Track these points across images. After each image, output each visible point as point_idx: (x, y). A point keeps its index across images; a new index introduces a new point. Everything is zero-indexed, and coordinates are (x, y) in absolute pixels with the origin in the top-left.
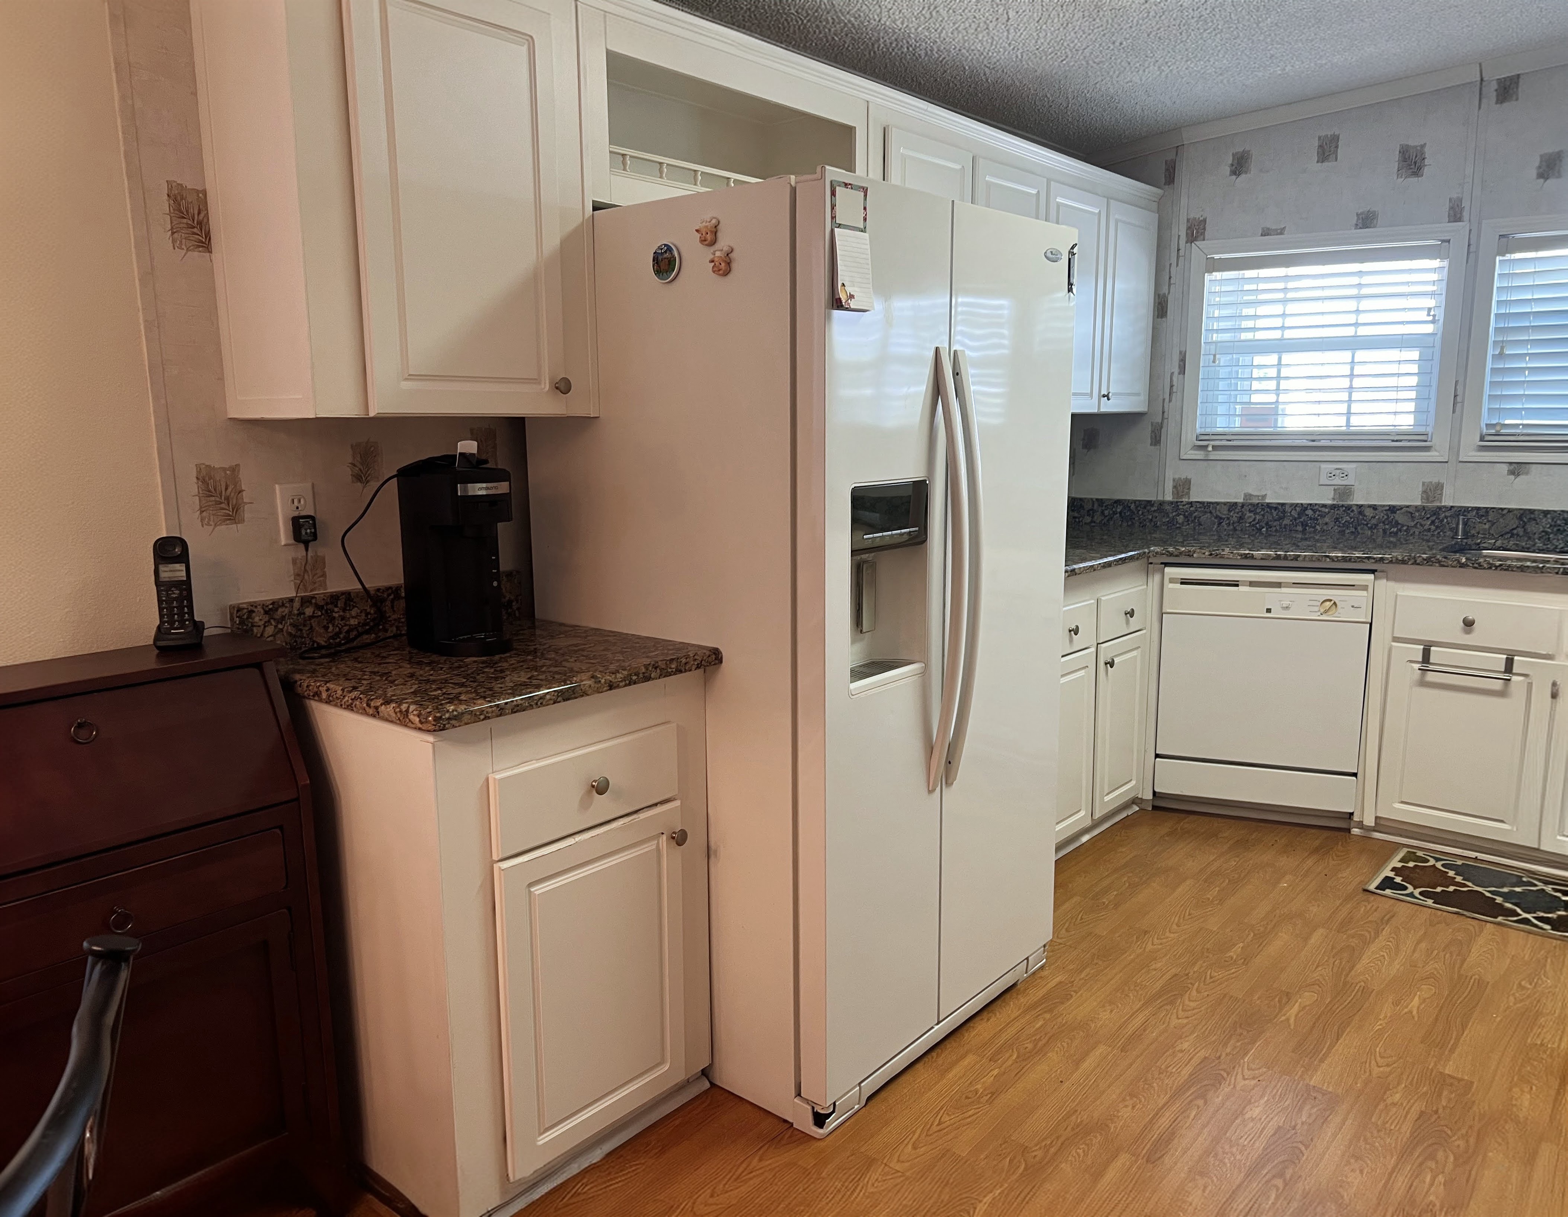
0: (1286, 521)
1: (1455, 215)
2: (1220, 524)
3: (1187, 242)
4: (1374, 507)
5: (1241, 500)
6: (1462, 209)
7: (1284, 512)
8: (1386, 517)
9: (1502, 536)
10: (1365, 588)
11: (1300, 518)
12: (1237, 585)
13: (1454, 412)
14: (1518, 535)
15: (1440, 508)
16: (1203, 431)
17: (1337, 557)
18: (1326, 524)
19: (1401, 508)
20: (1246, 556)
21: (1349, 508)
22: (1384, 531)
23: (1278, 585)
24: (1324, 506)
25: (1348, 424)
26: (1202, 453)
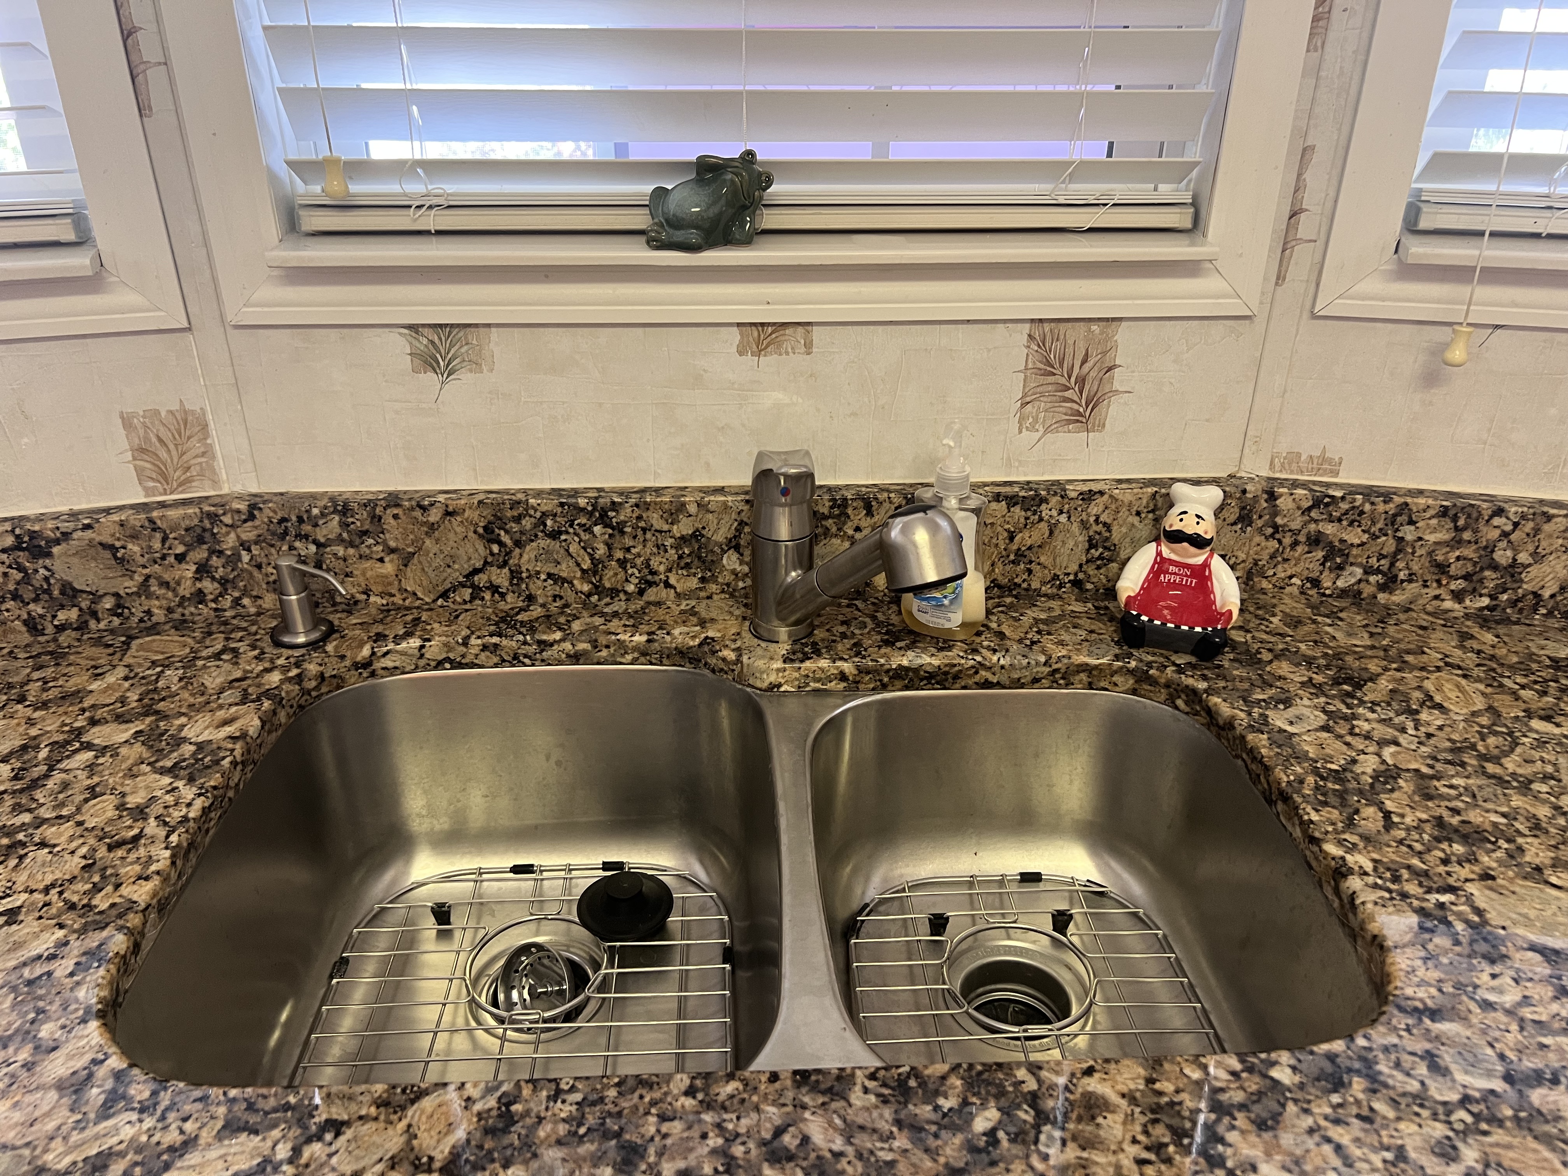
8: (17, 575)
9: (444, 595)
13: (143, 109)
14: (494, 589)
15: (212, 513)
19: (64, 530)
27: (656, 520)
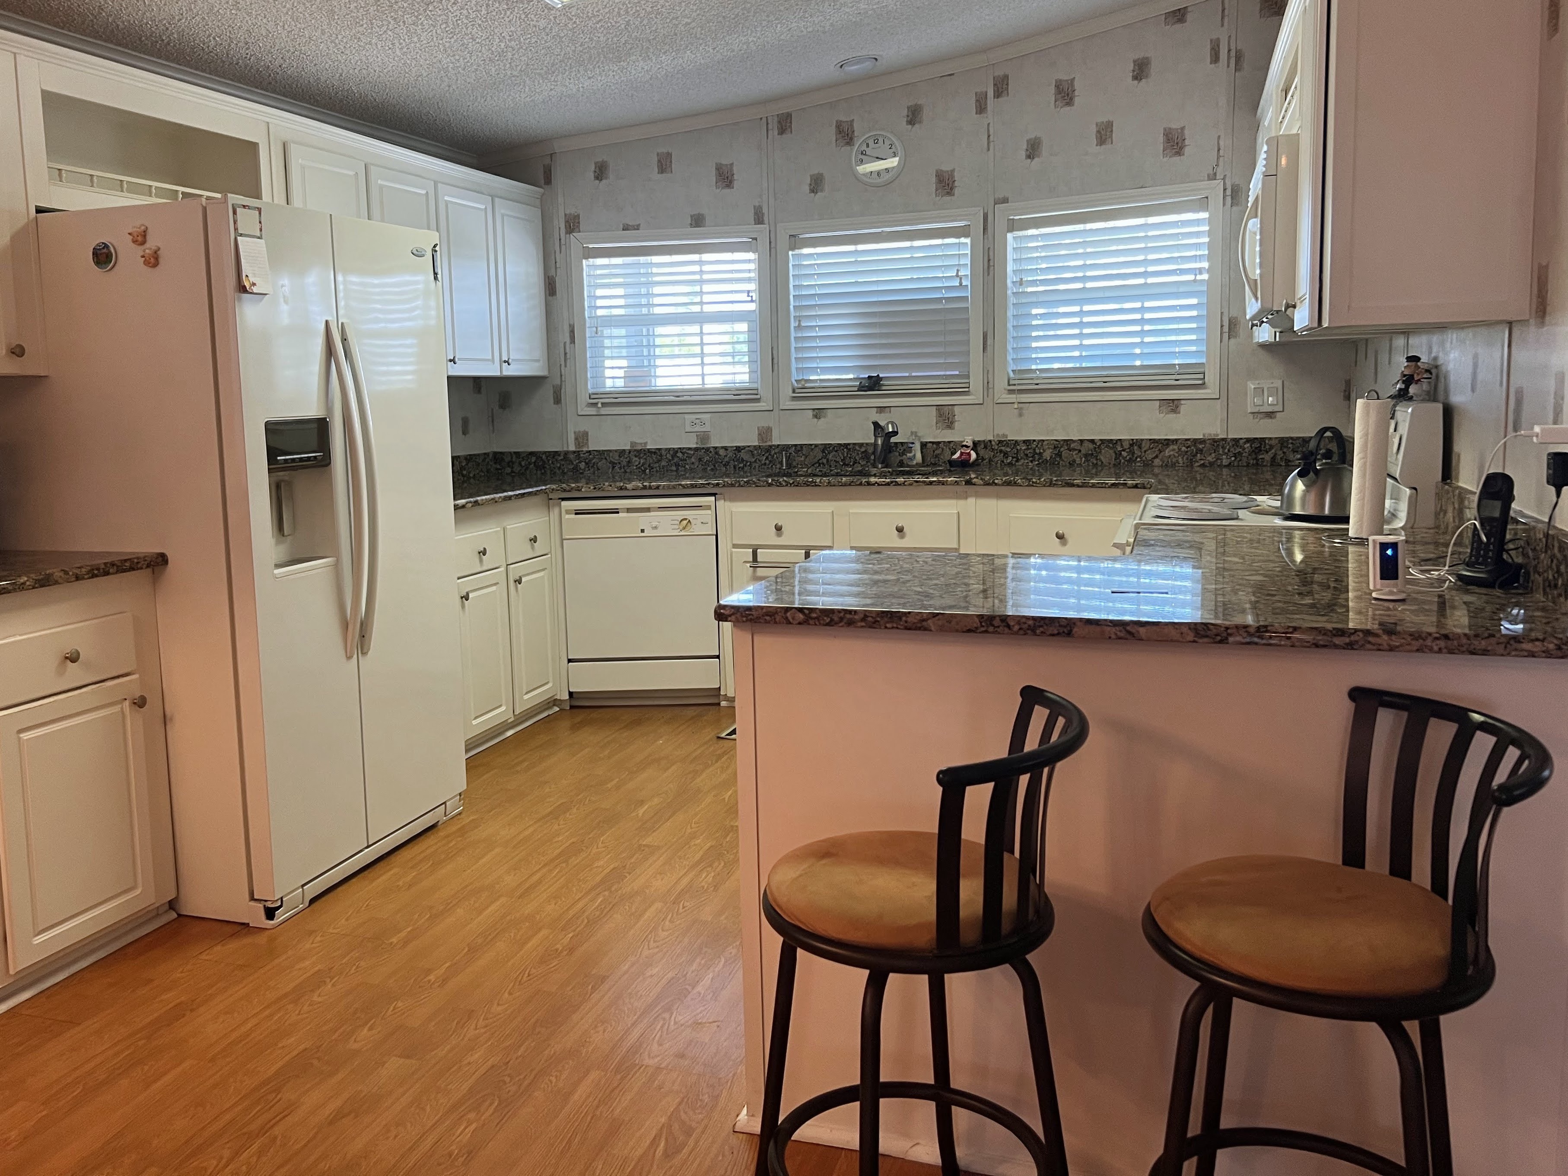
0: (663, 463)
1: (759, 219)
2: (614, 467)
3: (566, 233)
4: (726, 448)
5: (628, 447)
6: (763, 214)
7: (661, 455)
8: (734, 455)
9: (813, 465)
10: (708, 508)
11: (673, 460)
12: (618, 513)
13: (773, 371)
14: (823, 464)
15: (771, 446)
16: (594, 391)
17: (687, 484)
18: (693, 463)
19: (744, 447)
20: (621, 489)
21: (708, 449)
22: (735, 467)
23: (648, 510)
24: (690, 449)
25: (703, 384)
26: (594, 409)
27: (857, 448)
